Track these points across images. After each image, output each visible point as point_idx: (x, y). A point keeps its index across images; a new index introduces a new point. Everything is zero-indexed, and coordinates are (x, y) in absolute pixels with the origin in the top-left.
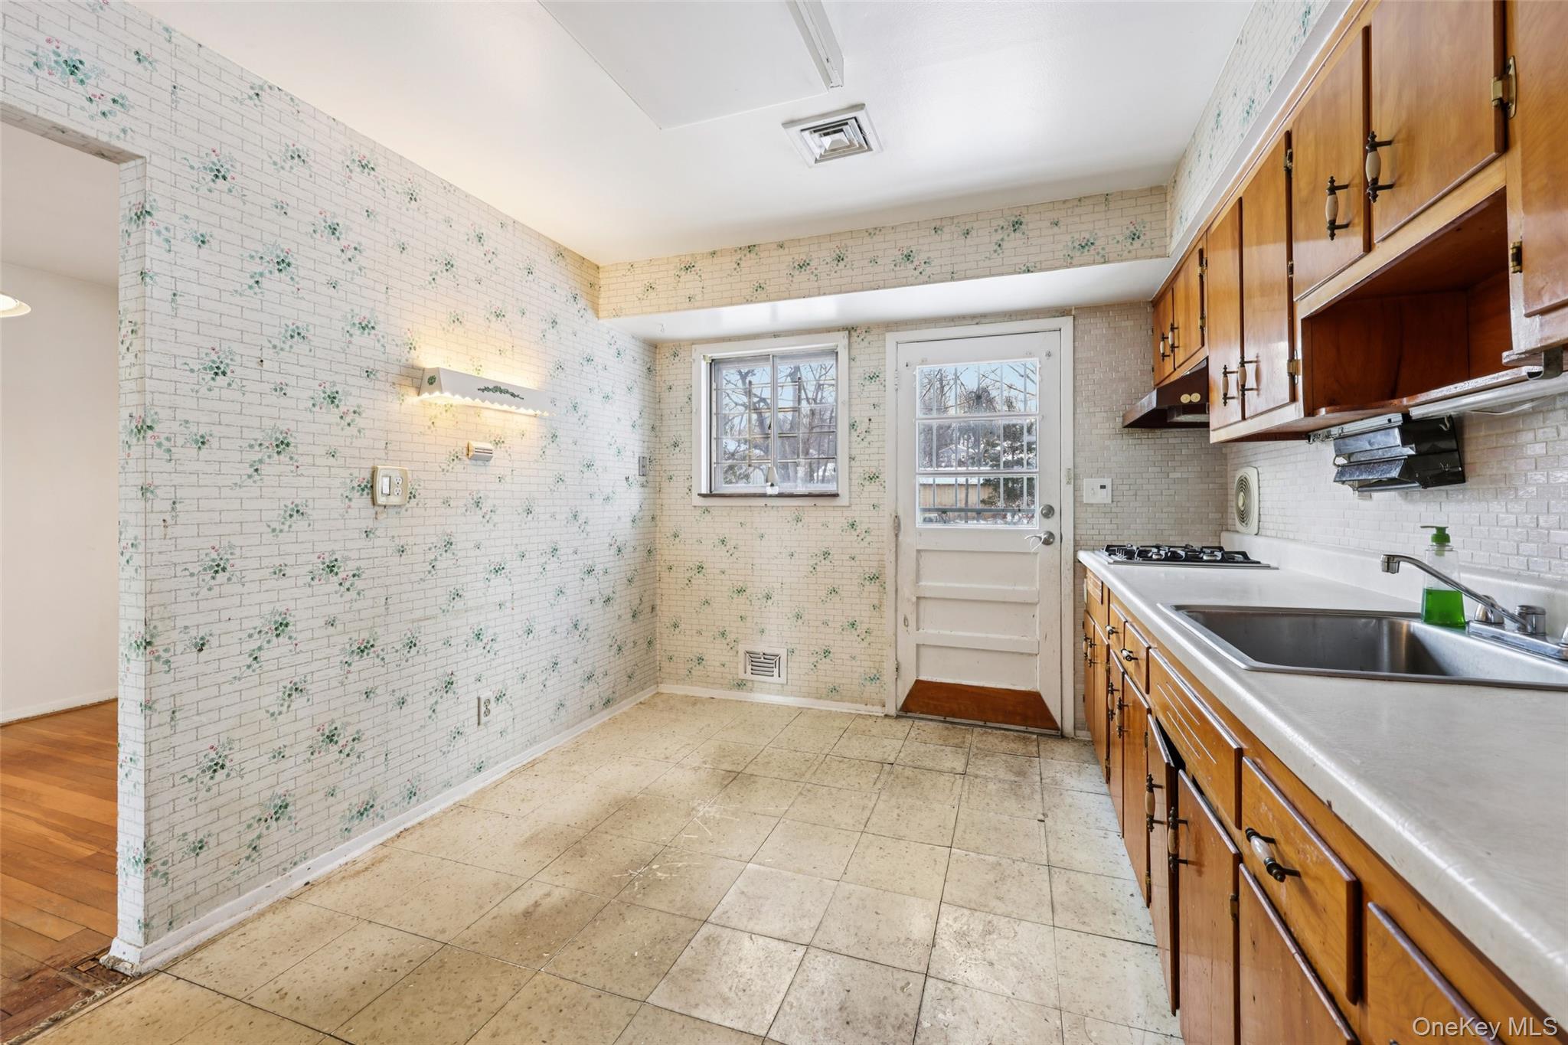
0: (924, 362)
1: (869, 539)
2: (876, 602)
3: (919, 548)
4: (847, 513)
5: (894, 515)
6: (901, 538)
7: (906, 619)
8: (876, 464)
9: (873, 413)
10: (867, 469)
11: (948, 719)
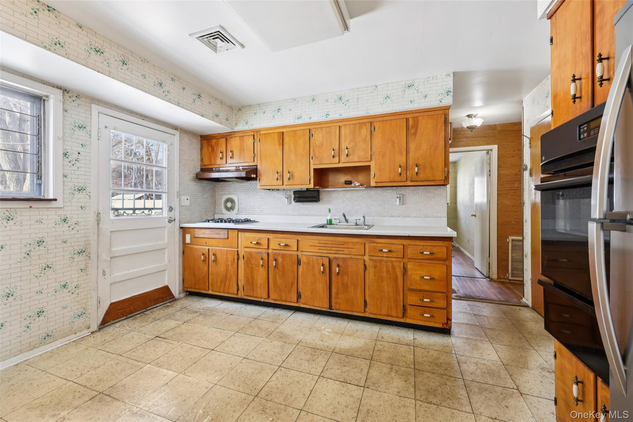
0: (115, 129)
1: (77, 228)
2: (83, 267)
3: (112, 230)
4: (60, 212)
5: (97, 212)
6: (101, 225)
7: (104, 272)
8: (84, 181)
9: (80, 149)
10: (76, 184)
11: (128, 316)
